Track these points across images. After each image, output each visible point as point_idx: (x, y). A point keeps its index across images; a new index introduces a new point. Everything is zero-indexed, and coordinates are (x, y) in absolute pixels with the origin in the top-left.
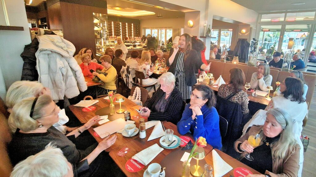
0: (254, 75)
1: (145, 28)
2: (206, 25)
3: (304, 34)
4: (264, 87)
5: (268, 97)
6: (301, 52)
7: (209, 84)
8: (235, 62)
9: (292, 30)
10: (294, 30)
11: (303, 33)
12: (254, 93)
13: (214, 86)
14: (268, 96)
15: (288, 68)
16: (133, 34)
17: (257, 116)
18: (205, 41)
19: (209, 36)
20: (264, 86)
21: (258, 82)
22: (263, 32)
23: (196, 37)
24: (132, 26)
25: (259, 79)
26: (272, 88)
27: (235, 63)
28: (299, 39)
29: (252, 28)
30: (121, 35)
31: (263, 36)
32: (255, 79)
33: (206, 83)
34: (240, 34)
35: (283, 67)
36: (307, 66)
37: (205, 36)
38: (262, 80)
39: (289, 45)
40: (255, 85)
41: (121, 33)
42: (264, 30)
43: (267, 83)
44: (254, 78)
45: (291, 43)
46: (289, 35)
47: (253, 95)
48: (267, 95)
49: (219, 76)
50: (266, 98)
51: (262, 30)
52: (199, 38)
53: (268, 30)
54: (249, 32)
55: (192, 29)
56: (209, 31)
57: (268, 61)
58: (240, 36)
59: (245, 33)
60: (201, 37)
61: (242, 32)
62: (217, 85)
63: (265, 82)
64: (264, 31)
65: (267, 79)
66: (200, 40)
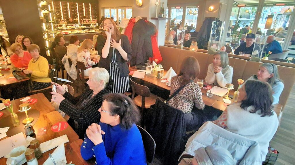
0: (210, 66)
1: (104, 8)
2: (158, 3)
3: (289, 8)
4: (223, 84)
5: (227, 98)
6: (283, 31)
7: (157, 78)
8: (194, 48)
9: (274, 5)
10: (277, 4)
11: (287, 7)
12: (209, 91)
13: (161, 81)
14: (227, 96)
15: (260, 57)
16: (91, 15)
17: (203, 130)
18: (158, 23)
19: (162, 17)
20: (223, 82)
21: (216, 76)
22: (238, 8)
23: (146, 19)
24: (89, 6)
25: (217, 73)
26: (232, 87)
27: (193, 50)
28: (282, 14)
29: (221, 4)
30: (78, 17)
31: (239, 12)
32: (212, 72)
33: (154, 76)
34: (207, 12)
35: (253, 56)
36: (289, 49)
37: (156, 17)
38: (220, 74)
39: (267, 24)
40: (212, 80)
41: (78, 15)
42: (239, 5)
43: (226, 78)
44: (211, 70)
45: (269, 21)
46: (271, 10)
47: (207, 94)
48: (226, 94)
49: (170, 68)
50: (224, 99)
51: (237, 6)
52: (150, 20)
53: (244, 5)
54: (218, 9)
55: (142, 8)
56: (162, 10)
57: (234, 48)
58: (208, 15)
59: (214, 10)
60: (152, 19)
61: (209, 9)
62: (166, 79)
63: (224, 76)
64: (240, 7)
65: (226, 73)
66: (150, 23)
